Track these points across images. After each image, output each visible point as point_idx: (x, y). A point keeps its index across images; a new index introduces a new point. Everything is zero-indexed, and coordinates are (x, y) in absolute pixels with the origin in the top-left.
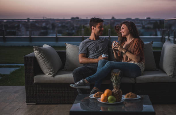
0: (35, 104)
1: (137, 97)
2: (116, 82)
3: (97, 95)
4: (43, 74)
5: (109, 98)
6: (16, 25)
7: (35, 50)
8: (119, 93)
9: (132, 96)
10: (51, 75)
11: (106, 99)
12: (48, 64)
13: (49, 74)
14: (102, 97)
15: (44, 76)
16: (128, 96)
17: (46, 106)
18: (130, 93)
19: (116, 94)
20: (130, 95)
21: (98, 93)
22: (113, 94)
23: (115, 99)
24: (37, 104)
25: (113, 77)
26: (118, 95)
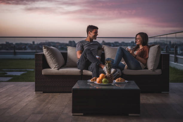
0: (42, 92)
1: (125, 81)
2: (108, 67)
3: (93, 80)
4: (50, 68)
5: (103, 80)
6: (23, 47)
7: (44, 49)
8: (111, 77)
9: (121, 80)
10: (56, 69)
11: (101, 81)
12: (54, 60)
13: (55, 68)
14: (98, 79)
15: (51, 69)
16: (118, 80)
17: (51, 94)
18: (120, 78)
19: (108, 77)
20: (120, 79)
21: (94, 78)
22: (106, 77)
23: (108, 81)
24: (44, 92)
25: (107, 64)
26: (110, 78)
